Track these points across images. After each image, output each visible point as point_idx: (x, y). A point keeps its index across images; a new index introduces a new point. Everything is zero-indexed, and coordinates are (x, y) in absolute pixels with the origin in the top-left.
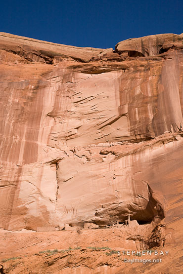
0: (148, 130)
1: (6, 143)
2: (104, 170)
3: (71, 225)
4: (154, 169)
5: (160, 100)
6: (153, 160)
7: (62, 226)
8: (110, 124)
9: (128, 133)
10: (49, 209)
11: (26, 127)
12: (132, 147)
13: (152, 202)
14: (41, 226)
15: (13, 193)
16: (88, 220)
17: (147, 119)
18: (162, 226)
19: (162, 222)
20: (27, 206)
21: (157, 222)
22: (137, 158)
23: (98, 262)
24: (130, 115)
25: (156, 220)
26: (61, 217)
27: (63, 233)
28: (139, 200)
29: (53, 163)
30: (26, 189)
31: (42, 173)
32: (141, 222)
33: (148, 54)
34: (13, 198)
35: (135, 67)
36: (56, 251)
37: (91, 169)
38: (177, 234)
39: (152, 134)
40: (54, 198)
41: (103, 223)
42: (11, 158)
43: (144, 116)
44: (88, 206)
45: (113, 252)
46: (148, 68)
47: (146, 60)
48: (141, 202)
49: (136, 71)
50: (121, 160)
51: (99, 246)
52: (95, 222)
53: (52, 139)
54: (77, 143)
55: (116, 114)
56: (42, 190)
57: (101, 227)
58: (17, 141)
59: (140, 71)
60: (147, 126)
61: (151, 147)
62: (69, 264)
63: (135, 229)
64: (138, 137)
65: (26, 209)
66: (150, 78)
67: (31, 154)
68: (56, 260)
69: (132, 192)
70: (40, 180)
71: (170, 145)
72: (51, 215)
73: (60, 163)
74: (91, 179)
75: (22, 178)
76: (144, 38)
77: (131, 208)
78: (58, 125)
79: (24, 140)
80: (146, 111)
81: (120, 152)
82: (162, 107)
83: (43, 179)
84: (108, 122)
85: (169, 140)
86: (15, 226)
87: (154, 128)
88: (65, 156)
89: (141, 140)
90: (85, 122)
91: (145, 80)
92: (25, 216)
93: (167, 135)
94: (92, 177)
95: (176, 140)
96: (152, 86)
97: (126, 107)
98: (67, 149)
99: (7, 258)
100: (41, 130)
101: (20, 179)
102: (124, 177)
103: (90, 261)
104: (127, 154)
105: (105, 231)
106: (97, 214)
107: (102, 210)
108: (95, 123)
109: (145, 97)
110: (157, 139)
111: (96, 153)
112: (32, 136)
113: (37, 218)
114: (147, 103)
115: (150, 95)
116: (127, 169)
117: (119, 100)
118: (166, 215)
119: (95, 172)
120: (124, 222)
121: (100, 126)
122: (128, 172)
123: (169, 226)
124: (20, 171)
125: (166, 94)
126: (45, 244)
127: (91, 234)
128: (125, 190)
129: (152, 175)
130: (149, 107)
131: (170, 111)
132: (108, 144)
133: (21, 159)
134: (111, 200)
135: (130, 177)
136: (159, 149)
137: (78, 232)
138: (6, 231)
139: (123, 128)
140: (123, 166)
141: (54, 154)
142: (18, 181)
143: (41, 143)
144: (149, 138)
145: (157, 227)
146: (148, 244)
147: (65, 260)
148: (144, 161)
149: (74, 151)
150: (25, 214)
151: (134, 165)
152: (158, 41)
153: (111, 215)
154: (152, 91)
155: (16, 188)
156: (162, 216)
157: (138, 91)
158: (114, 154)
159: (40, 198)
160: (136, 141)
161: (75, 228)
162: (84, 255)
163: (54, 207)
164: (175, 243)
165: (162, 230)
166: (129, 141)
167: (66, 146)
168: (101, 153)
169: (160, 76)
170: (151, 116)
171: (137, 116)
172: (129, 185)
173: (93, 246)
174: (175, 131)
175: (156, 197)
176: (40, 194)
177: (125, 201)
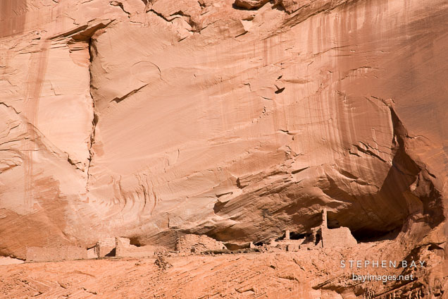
7: (107, 244)
14: (40, 244)
16: (193, 226)
18: (433, 247)
19: (435, 235)
22: (361, 20)
29: (77, 39)
63: (344, 256)
69: (336, 135)
70: (36, 95)
73: (102, 40)
74: (202, 94)
77: (331, 187)
83: (45, 92)
88: (117, 14)
102: (313, 86)
106: (219, 208)
111: (220, 4)
113: (27, 219)
116: (325, 59)
127: (199, 269)
135: (333, 84)
137: (160, 263)
140: (309, 47)
145: (414, 254)
148: (384, 30)
151: (347, 46)
153: (265, 211)
156: (435, 216)
158: (280, 6)
161: (147, 252)
168: (238, 5)
172: (328, 111)
177: (314, 164)
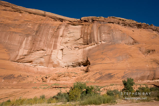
0: (88, 42)
1: (48, 44)
2: (75, 52)
3: (65, 66)
4: (89, 52)
5: (91, 34)
6: (89, 50)
7: (63, 67)
8: (78, 40)
9: (82, 43)
10: (59, 62)
11: (54, 39)
12: (83, 46)
13: (88, 61)
14: (57, 66)
15: (50, 57)
16: (70, 65)
17: (88, 39)
19: (90, 66)
20: (54, 61)
21: (88, 66)
22: (84, 49)
23: (72, 76)
24: (83, 38)
25: (88, 65)
26: (63, 64)
27: (63, 68)
28: (84, 60)
29: (61, 50)
30: (53, 57)
31: (58, 52)
32: (84, 66)
33: (89, 21)
34: (50, 59)
35: (85, 25)
36: (61, 73)
37: (72, 52)
38: (93, 69)
39: (89, 43)
40: (61, 59)
41: (74, 66)
42: (49, 48)
43: (87, 38)
44: (70, 61)
45: (76, 73)
46: (89, 25)
47: (89, 23)
48: (84, 61)
49: (86, 26)
50: (80, 50)
51: (73, 72)
52: (72, 66)
53: (61, 43)
54: (68, 45)
55: (80, 37)
56: (58, 57)
57: (73, 67)
58: (51, 43)
59: (87, 26)
60: (88, 41)
61: (88, 46)
62: (64, 76)
63: (83, 68)
64: (85, 44)
65: (53, 62)
66: (89, 28)
67: (55, 47)
68: (61, 75)
70: (57, 54)
71: (93, 46)
72: (60, 64)
73: (63, 50)
75: (53, 53)
76: (88, 17)
77: (82, 62)
78: (63, 39)
79: (53, 43)
80: (88, 37)
81: (80, 47)
82: (92, 36)
83: (58, 54)
84: (77, 39)
85: (93, 45)
86: (50, 66)
87: (89, 41)
88: (65, 48)
89: (86, 44)
90: (71, 39)
91: (88, 29)
92: (53, 64)
93: (93, 43)
94: (72, 54)
95: (95, 45)
96: (90, 30)
97: (82, 35)
98: (65, 46)
99: (48, 74)
100: (58, 40)
101: (52, 54)
103: (70, 75)
104: (82, 48)
105: (74, 68)
106: (73, 64)
107: (74, 63)
108: (73, 39)
109: (88, 33)
110: (90, 44)
111: (73, 47)
112: (56, 42)
113: (56, 65)
114: (88, 35)
115: (89, 33)
117: (81, 33)
118: (91, 64)
119: (73, 53)
120: (80, 66)
121: (75, 40)
122: (82, 53)
123: (91, 67)
124: (52, 51)
125: (93, 32)
126: (58, 71)
127: (71, 69)
128: (81, 58)
129: (88, 54)
130: (89, 36)
131: (94, 37)
132: (77, 45)
133: (52, 48)
134: (77, 60)
136: (90, 47)
137: (67, 68)
138: (47, 68)
139: (81, 41)
140: (80, 51)
141: (62, 47)
142: (51, 54)
143: (58, 44)
144: (88, 44)
145: (88, 67)
146: (86, 71)
147: (63, 75)
148: (86, 50)
149: (67, 47)
150: (53, 63)
152: (92, 18)
153: (76, 64)
154: (90, 32)
155: (50, 56)
156: (90, 65)
157: (86, 31)
158: (78, 48)
159: (57, 59)
160: (84, 45)
161: (66, 67)
162: (69, 74)
163: (61, 62)
164: (92, 71)
165: (89, 68)
166: (83, 45)
167: (65, 45)
168: (75, 48)
169: (92, 28)
170: (89, 38)
171: (85, 38)
173: (71, 72)
174: (95, 43)
175: (88, 60)
176: (57, 58)
177: (81, 60)
